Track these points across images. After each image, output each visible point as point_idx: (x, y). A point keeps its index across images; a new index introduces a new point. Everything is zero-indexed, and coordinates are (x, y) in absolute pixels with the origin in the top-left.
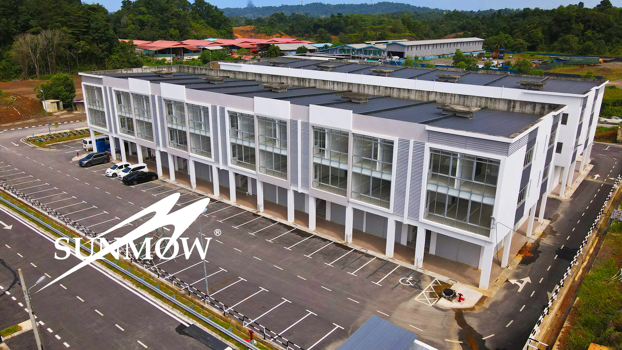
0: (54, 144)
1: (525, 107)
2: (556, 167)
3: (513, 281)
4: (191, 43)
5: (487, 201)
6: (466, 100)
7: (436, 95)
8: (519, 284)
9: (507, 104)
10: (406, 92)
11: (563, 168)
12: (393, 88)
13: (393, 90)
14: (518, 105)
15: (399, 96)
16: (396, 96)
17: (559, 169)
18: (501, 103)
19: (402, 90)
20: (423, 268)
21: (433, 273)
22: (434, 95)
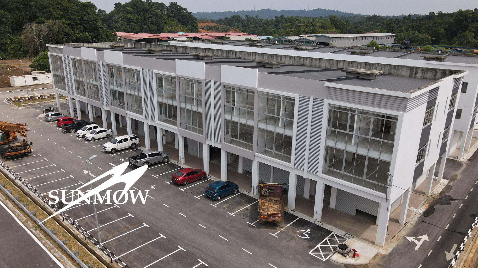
0: (29, 104)
1: (427, 73)
2: (455, 132)
3: (411, 239)
4: (165, 35)
5: (384, 157)
7: (344, 63)
8: (416, 241)
9: (409, 71)
10: (318, 61)
11: (462, 133)
13: (306, 59)
14: (420, 71)
15: (311, 64)
16: (308, 64)
17: (459, 134)
18: (404, 69)
19: (313, 59)
20: (322, 221)
21: (331, 226)
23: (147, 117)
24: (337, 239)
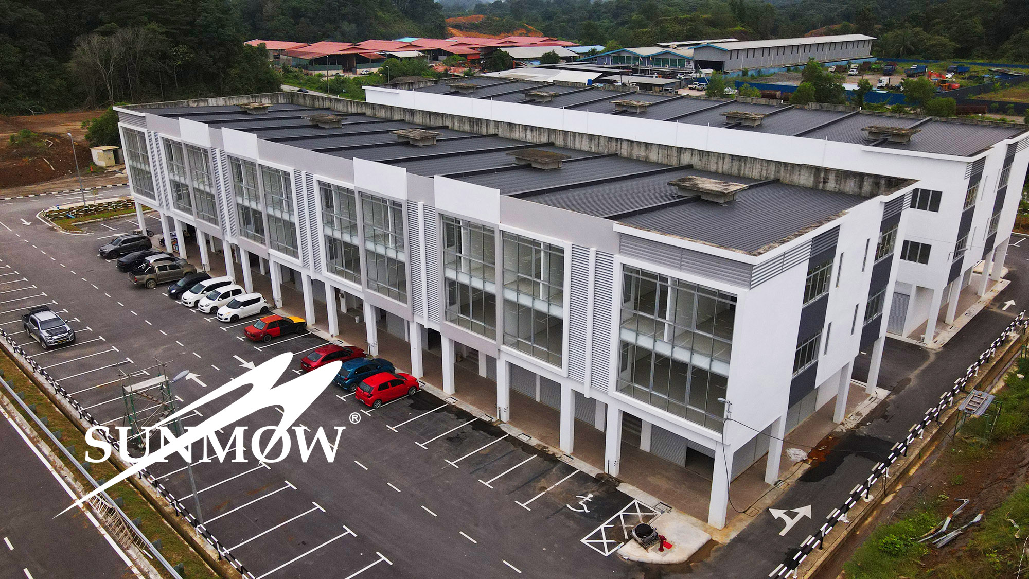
0: (87, 222)
1: (845, 182)
2: (920, 289)
3: (777, 513)
4: (371, 47)
5: (717, 368)
6: (743, 164)
7: (692, 154)
8: (786, 518)
9: (813, 175)
10: (643, 148)
12: (621, 140)
13: (621, 144)
14: (832, 177)
15: (631, 154)
16: (626, 154)
18: (803, 172)
19: (635, 143)
21: (635, 488)
22: (690, 155)
23: (305, 263)
24: (639, 513)
